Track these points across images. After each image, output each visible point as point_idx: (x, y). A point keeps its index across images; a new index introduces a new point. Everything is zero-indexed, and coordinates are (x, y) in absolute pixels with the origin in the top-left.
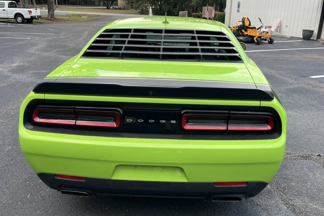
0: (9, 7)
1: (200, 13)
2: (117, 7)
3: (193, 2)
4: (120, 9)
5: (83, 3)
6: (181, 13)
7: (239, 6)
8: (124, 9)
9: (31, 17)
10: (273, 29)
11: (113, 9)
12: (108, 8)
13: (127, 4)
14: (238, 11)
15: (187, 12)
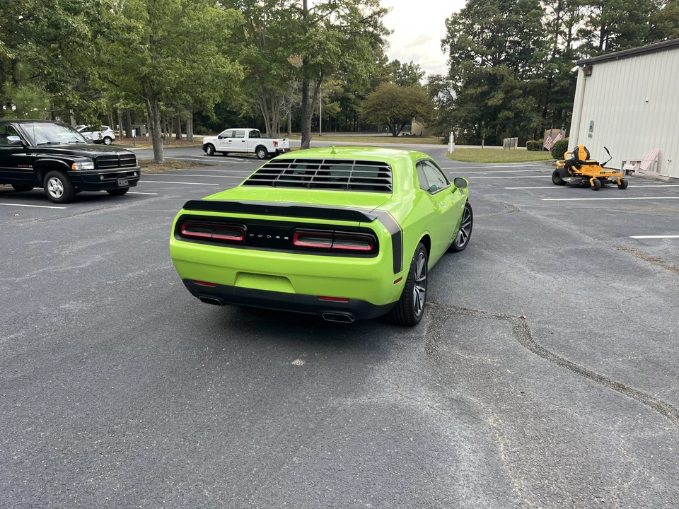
0: (250, 137)
1: (540, 140)
2: (409, 134)
3: (535, 122)
4: (414, 136)
5: (359, 129)
6: (506, 140)
7: (591, 127)
8: (420, 136)
9: (277, 150)
10: (644, 166)
11: (403, 136)
12: (395, 136)
13: (426, 128)
14: (590, 136)
15: (517, 138)
